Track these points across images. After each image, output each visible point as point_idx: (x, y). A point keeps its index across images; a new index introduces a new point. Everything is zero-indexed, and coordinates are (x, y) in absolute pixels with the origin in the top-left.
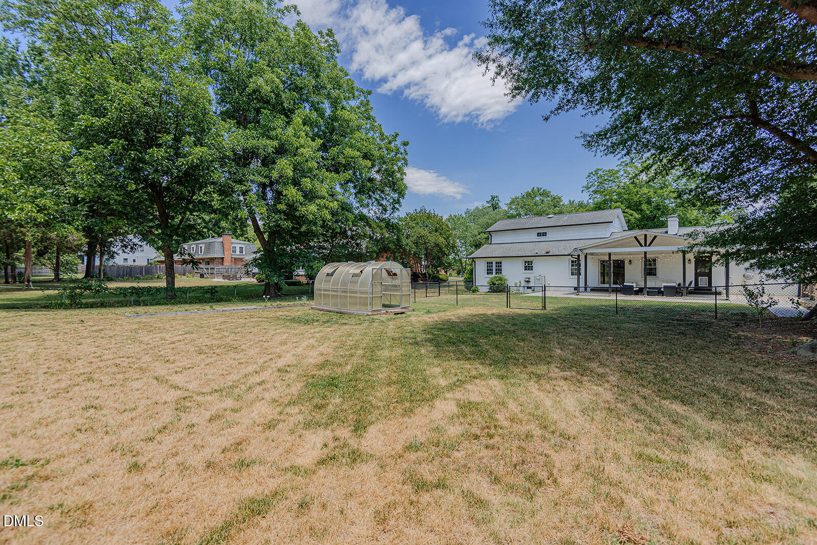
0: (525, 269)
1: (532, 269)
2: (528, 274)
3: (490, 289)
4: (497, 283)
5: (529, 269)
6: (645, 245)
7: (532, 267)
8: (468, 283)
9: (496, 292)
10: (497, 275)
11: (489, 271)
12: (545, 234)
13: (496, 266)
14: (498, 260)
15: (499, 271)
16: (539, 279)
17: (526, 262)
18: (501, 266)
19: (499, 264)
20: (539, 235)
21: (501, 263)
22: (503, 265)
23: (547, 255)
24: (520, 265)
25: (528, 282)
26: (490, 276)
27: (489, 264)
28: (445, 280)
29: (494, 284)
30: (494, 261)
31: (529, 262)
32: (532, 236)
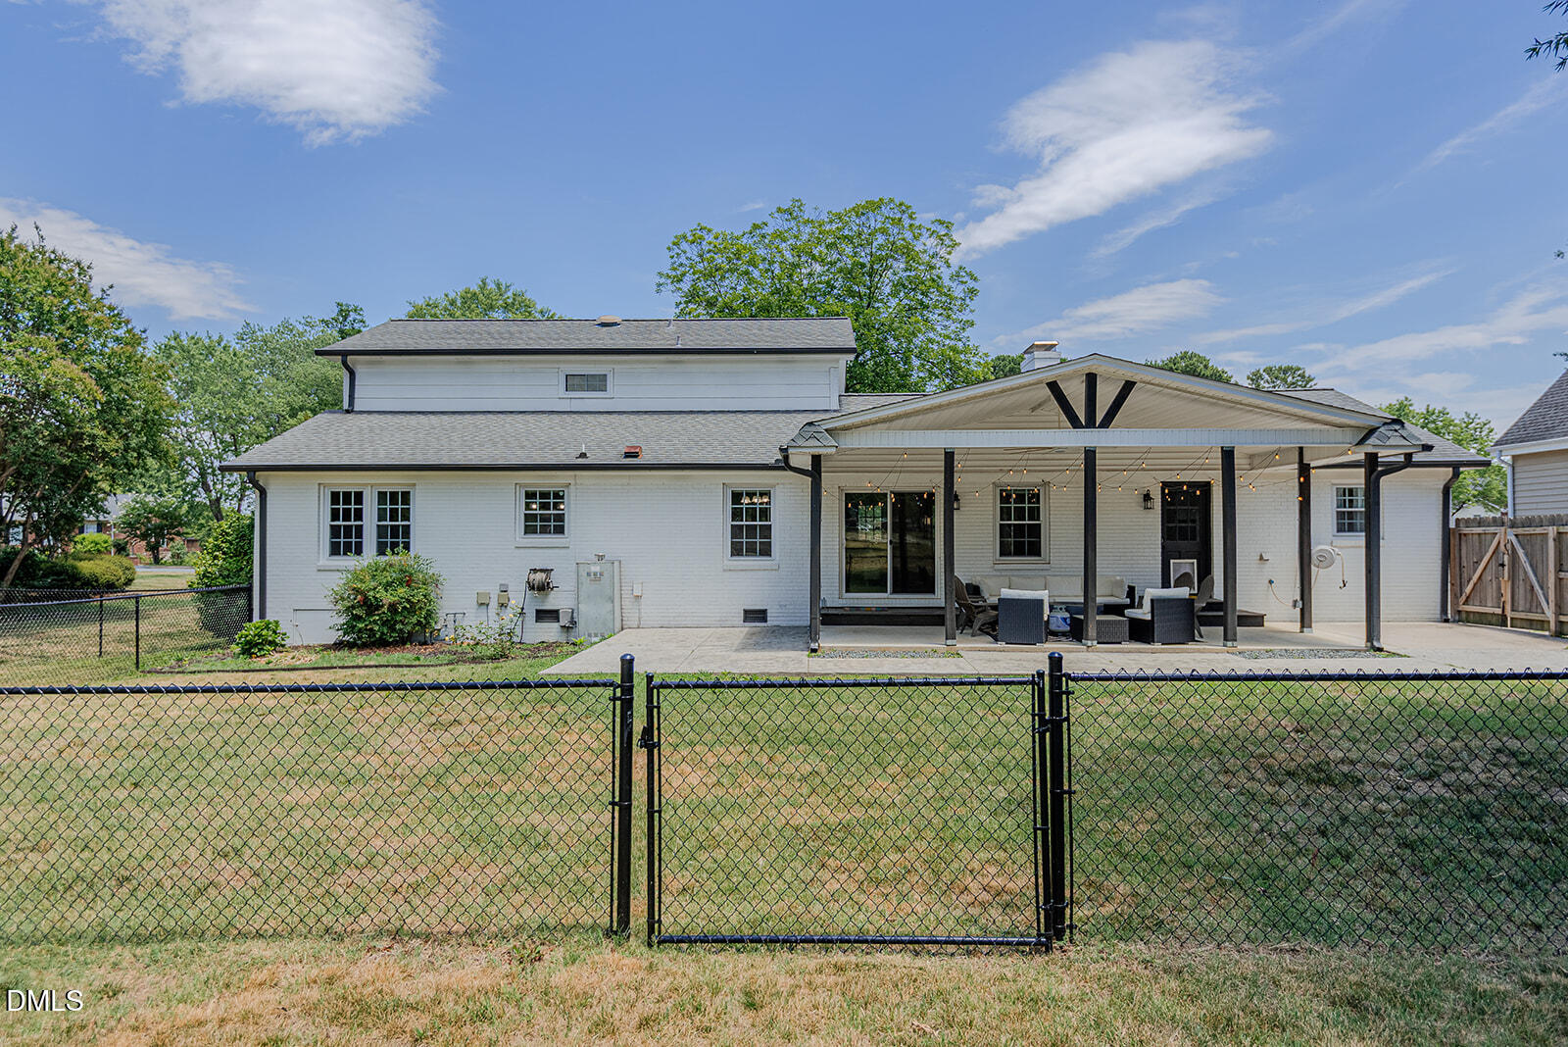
0: (529, 530)
1: (560, 530)
2: (544, 551)
3: (349, 628)
4: (387, 598)
5: (545, 530)
6: (1091, 423)
7: (560, 518)
8: (221, 601)
9: (382, 644)
10: (389, 558)
11: (344, 541)
12: (597, 383)
13: (381, 517)
14: (394, 482)
15: (395, 537)
16: (597, 577)
17: (530, 495)
18: (406, 516)
19: (396, 504)
20: (573, 382)
21: (406, 496)
22: (417, 506)
23: (631, 463)
24: (505, 505)
25: (543, 588)
26: (350, 562)
27: (345, 505)
28: (111, 587)
29: (371, 606)
30: (370, 486)
31: (545, 495)
32: (544, 386)
